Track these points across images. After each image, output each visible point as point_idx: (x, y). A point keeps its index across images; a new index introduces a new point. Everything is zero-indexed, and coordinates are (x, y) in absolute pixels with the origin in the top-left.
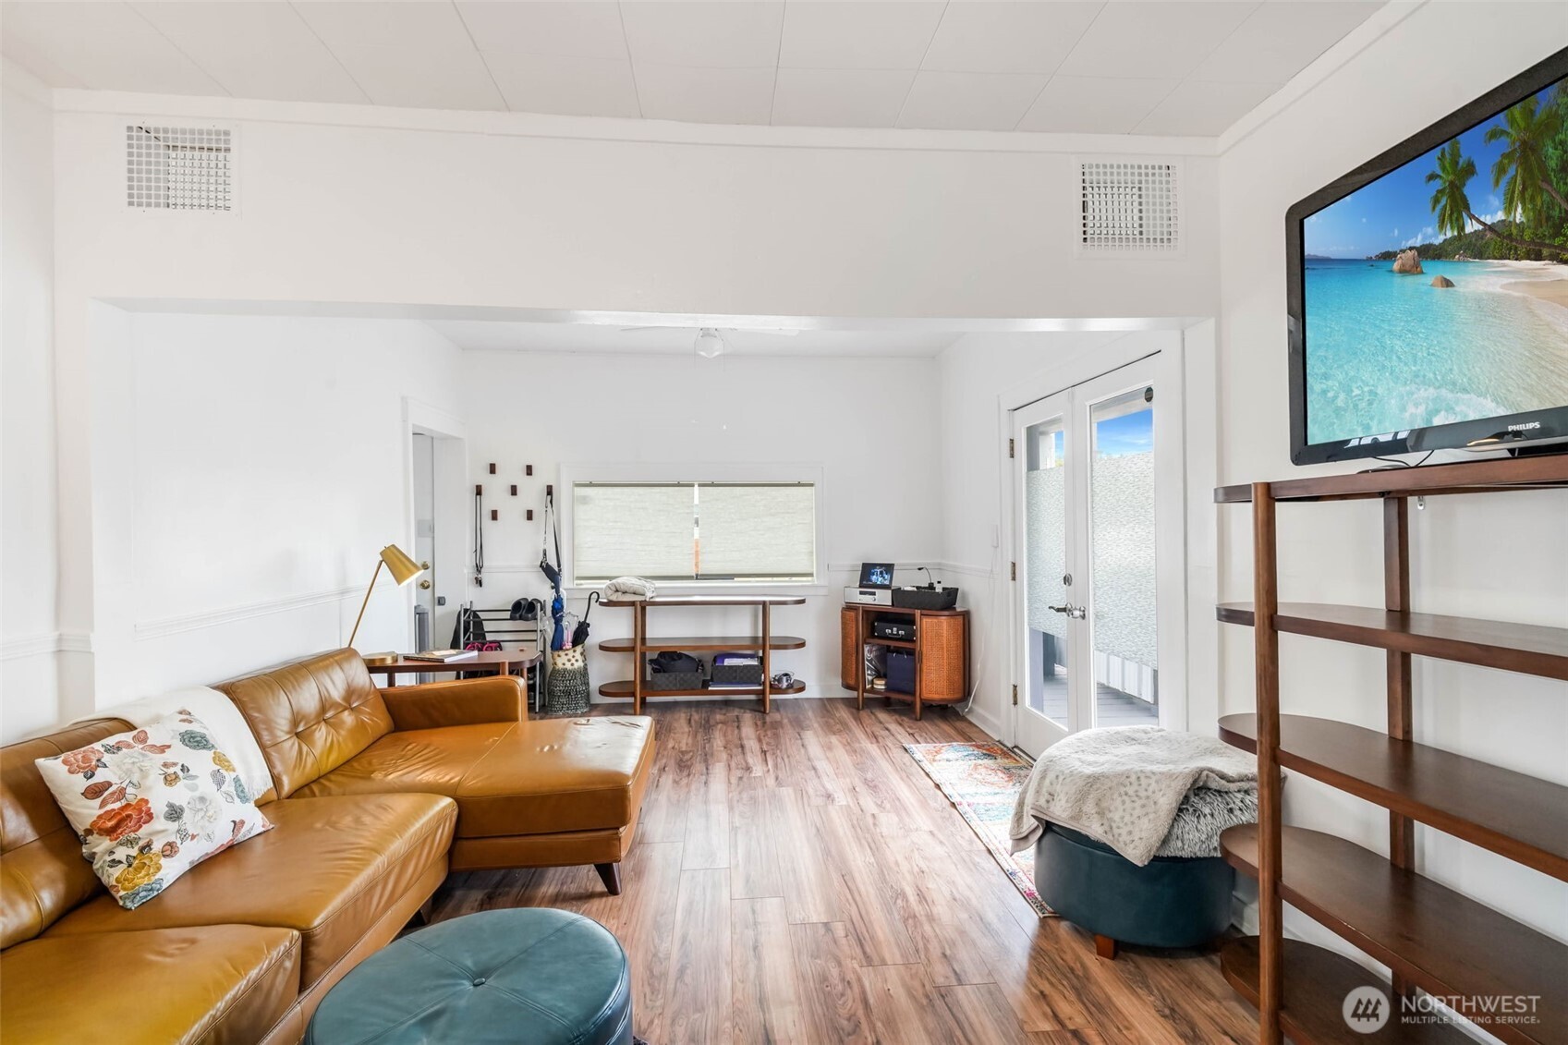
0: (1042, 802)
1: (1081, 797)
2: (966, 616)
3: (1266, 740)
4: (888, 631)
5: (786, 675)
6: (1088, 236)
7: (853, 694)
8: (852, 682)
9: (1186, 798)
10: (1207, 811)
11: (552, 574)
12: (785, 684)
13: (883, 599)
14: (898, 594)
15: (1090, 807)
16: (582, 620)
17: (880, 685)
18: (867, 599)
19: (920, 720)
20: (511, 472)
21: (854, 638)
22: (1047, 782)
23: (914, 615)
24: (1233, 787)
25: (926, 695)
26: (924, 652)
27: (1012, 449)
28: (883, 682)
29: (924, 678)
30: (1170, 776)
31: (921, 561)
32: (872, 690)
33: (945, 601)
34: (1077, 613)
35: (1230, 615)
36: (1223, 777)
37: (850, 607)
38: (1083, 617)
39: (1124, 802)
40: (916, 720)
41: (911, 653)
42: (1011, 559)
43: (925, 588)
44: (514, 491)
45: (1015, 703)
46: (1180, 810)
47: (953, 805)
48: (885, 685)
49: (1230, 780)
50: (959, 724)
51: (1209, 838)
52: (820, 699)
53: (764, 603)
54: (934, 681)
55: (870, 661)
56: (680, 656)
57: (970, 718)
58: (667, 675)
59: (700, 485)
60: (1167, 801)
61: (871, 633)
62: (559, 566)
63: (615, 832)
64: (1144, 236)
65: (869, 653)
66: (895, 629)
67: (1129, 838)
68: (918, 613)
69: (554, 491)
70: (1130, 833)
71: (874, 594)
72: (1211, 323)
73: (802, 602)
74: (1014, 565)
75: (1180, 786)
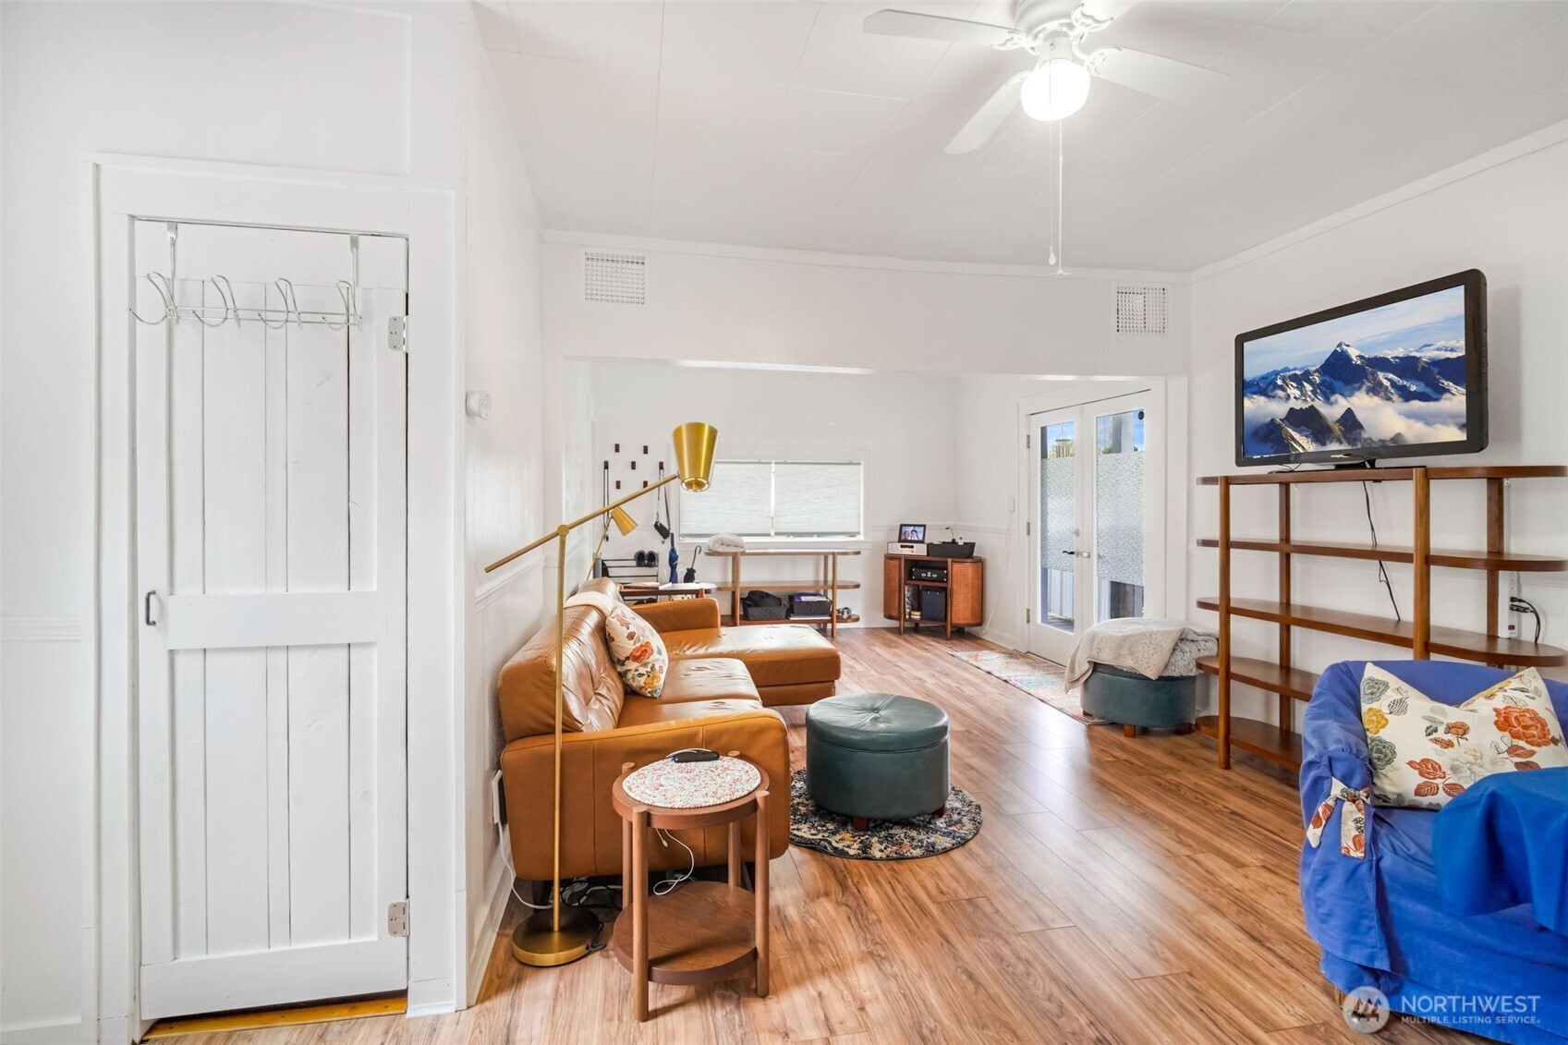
0: (1094, 653)
1: (1119, 647)
2: (980, 562)
3: (1224, 603)
4: (924, 575)
5: (846, 608)
6: (1120, 328)
7: (894, 624)
8: (895, 614)
9: (1176, 644)
10: (1188, 650)
11: (663, 532)
12: (845, 616)
13: (920, 551)
14: (930, 546)
15: (1125, 651)
16: (690, 567)
17: (916, 615)
18: (907, 551)
19: (950, 639)
20: (631, 451)
21: (897, 579)
22: (1096, 643)
23: (947, 562)
24: (1201, 638)
25: (955, 621)
26: (955, 588)
27: (1028, 442)
28: (919, 613)
29: (954, 608)
30: (1168, 632)
31: (948, 524)
32: (910, 620)
33: (965, 552)
34: (1085, 554)
35: (1207, 543)
36: (1195, 633)
37: (890, 557)
38: (1089, 556)
39: (1143, 648)
40: (947, 639)
41: (945, 589)
42: (1026, 520)
43: (949, 543)
44: (633, 466)
45: (1028, 621)
46: (1174, 649)
47: (1006, 681)
48: (921, 615)
49: (1199, 635)
50: (978, 641)
51: (1189, 664)
52: (867, 629)
53: (833, 554)
54: (961, 611)
55: (908, 598)
56: (767, 595)
57: (983, 637)
58: (760, 609)
59: (776, 463)
60: (1167, 645)
61: (909, 575)
62: (669, 525)
63: (829, 684)
64: (1147, 329)
65: (907, 592)
66: (929, 573)
67: (1147, 666)
68: (950, 560)
69: (664, 466)
70: (1147, 663)
71: (912, 547)
72: (1185, 379)
73: (858, 553)
74: (1029, 524)
75: (1175, 637)
